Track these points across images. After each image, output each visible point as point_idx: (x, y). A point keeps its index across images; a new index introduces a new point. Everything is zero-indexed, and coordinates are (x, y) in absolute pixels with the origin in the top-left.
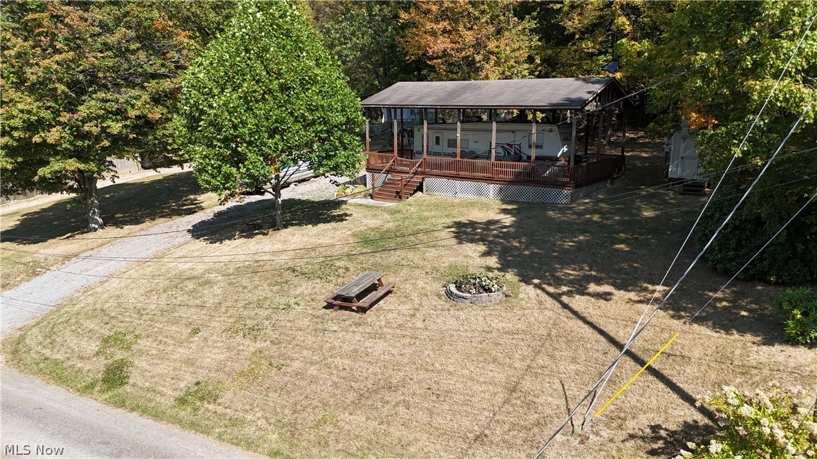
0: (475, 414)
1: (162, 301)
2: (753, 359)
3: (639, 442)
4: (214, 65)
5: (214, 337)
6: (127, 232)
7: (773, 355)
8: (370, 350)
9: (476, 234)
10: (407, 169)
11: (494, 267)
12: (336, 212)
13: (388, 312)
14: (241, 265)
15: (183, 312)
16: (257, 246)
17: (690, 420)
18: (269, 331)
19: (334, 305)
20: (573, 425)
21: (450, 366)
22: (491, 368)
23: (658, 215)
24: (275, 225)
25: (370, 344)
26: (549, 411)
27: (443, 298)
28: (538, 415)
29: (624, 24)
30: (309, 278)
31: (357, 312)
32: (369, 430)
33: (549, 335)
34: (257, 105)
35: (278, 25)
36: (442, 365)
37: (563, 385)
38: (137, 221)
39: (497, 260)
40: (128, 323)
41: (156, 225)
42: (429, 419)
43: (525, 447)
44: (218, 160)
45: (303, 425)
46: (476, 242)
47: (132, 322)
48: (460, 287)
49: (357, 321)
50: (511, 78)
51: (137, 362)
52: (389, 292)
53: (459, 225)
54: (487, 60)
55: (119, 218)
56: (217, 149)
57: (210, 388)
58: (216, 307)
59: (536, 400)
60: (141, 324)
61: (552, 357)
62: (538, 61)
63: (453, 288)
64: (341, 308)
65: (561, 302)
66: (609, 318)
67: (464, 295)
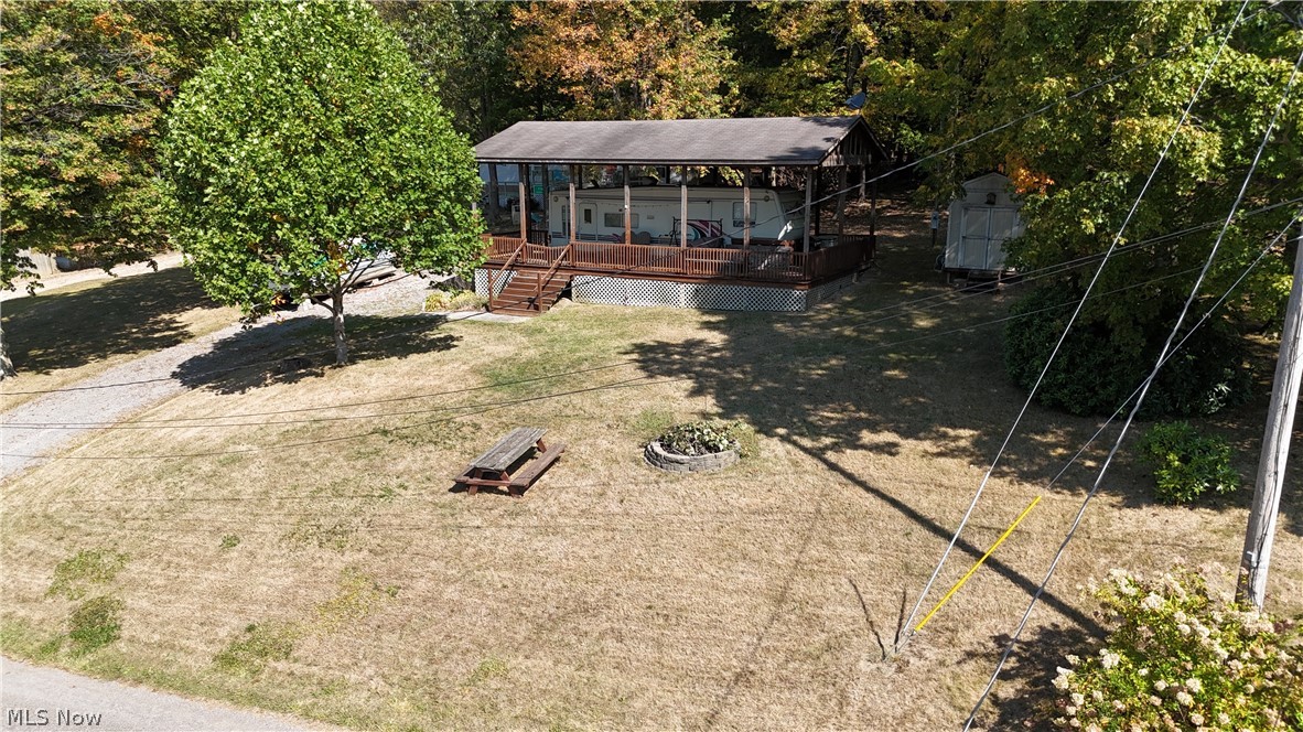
0: (730, 641)
1: (157, 495)
2: (1116, 529)
3: (983, 662)
4: (228, 91)
5: (267, 550)
6: (59, 380)
7: (1144, 522)
8: (542, 554)
9: (674, 362)
10: (544, 262)
11: (712, 412)
12: (435, 335)
13: (560, 492)
14: (289, 427)
15: (199, 511)
16: (310, 395)
17: (1047, 625)
18: (363, 532)
19: (469, 486)
20: (881, 646)
21: (676, 569)
22: (741, 569)
23: (938, 324)
24: (333, 360)
25: (540, 545)
26: (842, 628)
27: (644, 464)
28: (826, 634)
29: (864, 35)
30: (414, 444)
31: (509, 494)
32: (562, 680)
33: (818, 511)
34: (306, 160)
35: (332, 25)
36: (663, 568)
37: (855, 587)
38: (73, 361)
39: (714, 401)
40: (100, 535)
41: (111, 366)
42: (657, 655)
43: (815, 685)
44: (240, 252)
45: (449, 682)
46: (676, 375)
47: (107, 534)
48: (669, 446)
49: (512, 508)
50: (694, 118)
51: (129, 601)
52: (557, 459)
53: (641, 348)
54: (657, 87)
55: (37, 356)
56: (239, 233)
57: (275, 634)
58: (259, 500)
59: (818, 611)
60: (125, 537)
61: (830, 544)
62: (736, 91)
63: (657, 447)
64: (482, 489)
65: (825, 461)
66: (901, 481)
67: (679, 457)
